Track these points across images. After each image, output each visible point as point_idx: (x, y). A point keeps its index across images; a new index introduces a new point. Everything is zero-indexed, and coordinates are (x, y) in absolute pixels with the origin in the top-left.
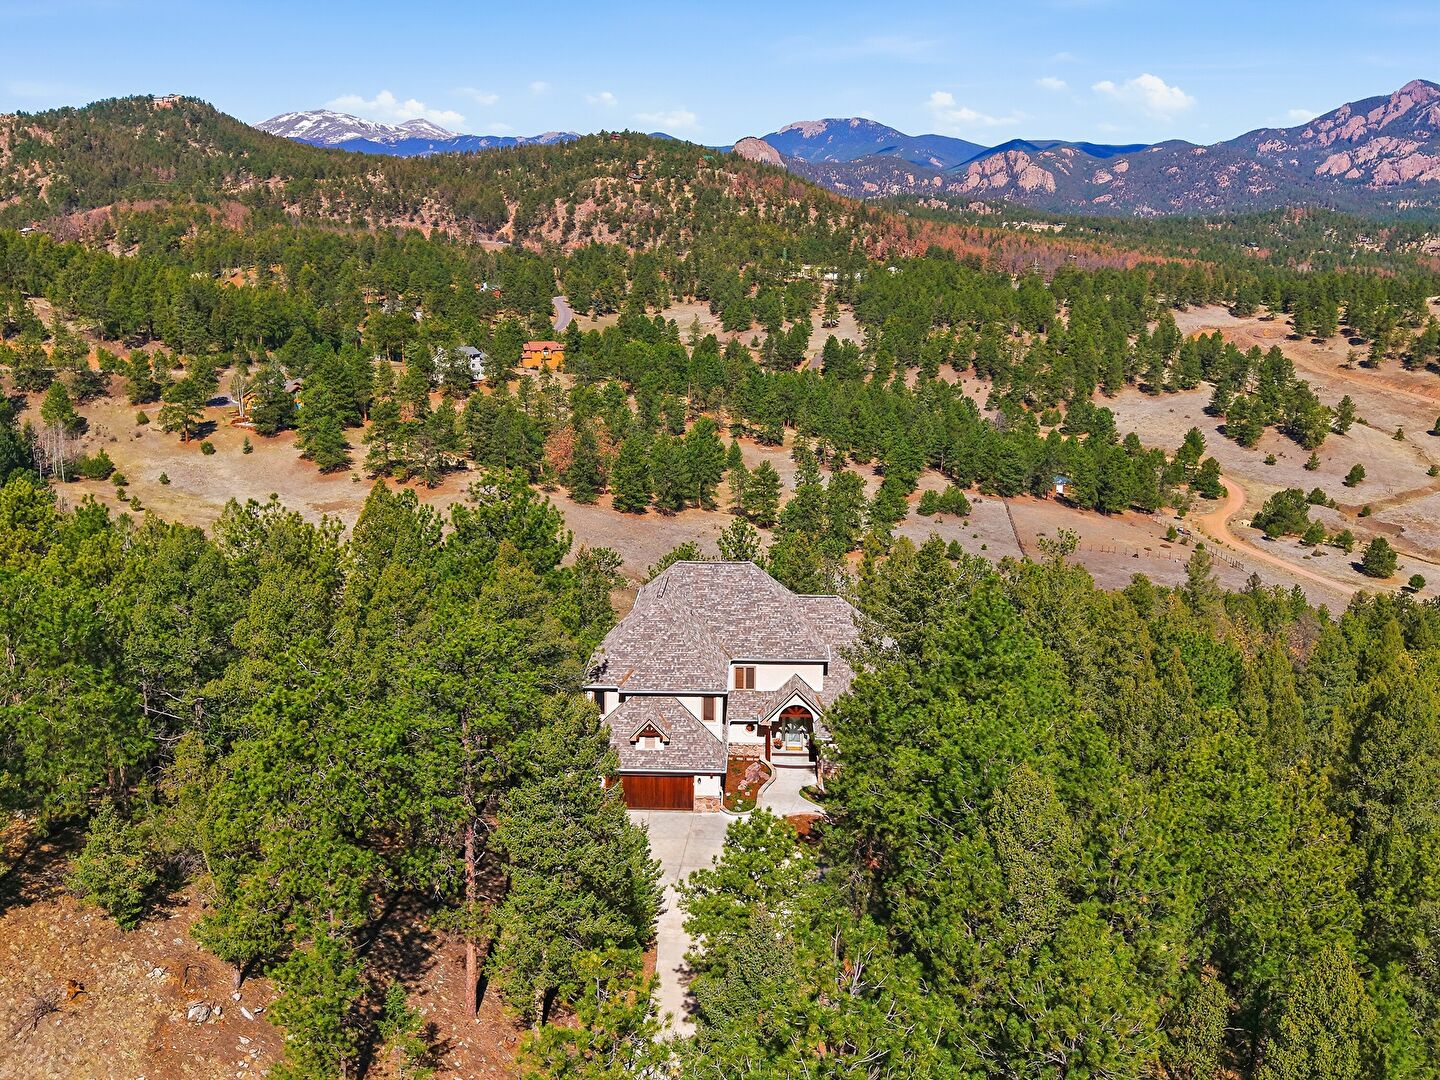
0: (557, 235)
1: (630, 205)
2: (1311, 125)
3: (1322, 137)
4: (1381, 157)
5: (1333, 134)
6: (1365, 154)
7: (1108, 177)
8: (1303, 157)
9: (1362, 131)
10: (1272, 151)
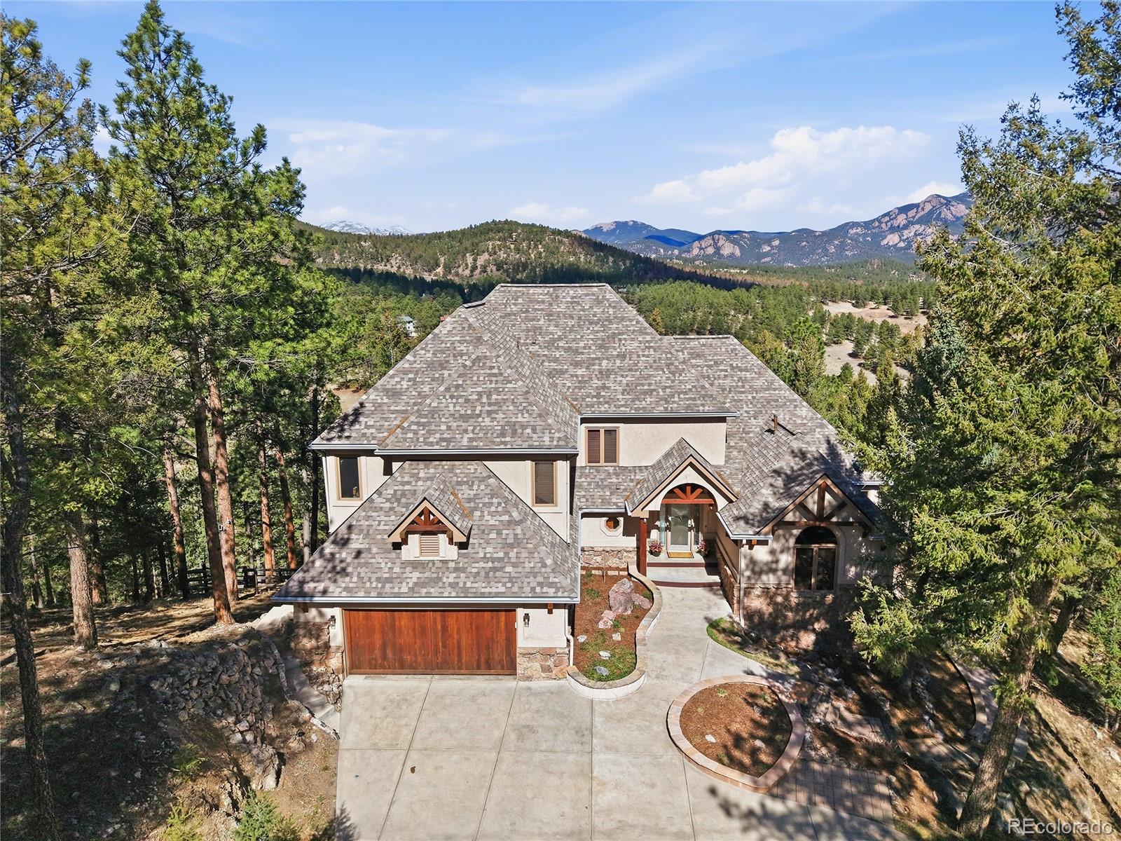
0: (467, 272)
1: (508, 255)
2: (877, 219)
3: (883, 225)
4: (916, 235)
5: (889, 224)
6: (907, 234)
7: (769, 248)
8: (874, 236)
9: (905, 222)
10: (856, 233)
